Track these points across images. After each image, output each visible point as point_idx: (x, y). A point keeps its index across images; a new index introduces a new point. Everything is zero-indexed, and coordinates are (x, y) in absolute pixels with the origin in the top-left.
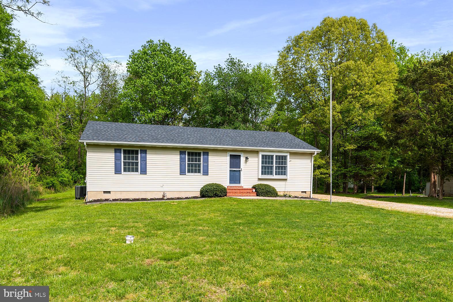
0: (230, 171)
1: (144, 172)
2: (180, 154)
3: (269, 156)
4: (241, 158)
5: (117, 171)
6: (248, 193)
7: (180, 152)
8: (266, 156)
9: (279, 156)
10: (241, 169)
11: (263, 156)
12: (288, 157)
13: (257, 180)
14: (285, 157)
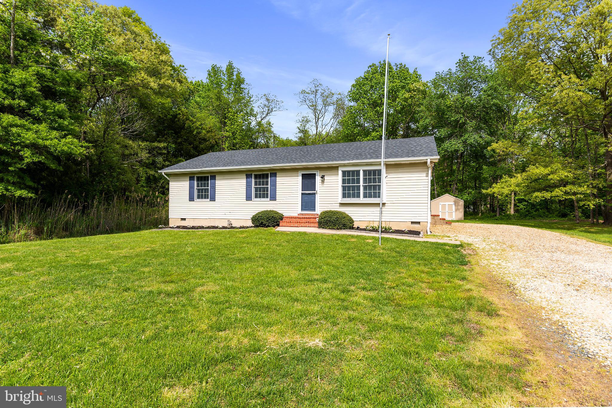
0: (302, 194)
1: (213, 199)
2: (247, 178)
3: (353, 172)
4: (316, 177)
5: (191, 199)
6: (306, 222)
7: (247, 175)
8: (349, 172)
9: (370, 171)
10: (315, 192)
11: (344, 173)
12: (384, 171)
13: (338, 205)
14: (380, 171)
